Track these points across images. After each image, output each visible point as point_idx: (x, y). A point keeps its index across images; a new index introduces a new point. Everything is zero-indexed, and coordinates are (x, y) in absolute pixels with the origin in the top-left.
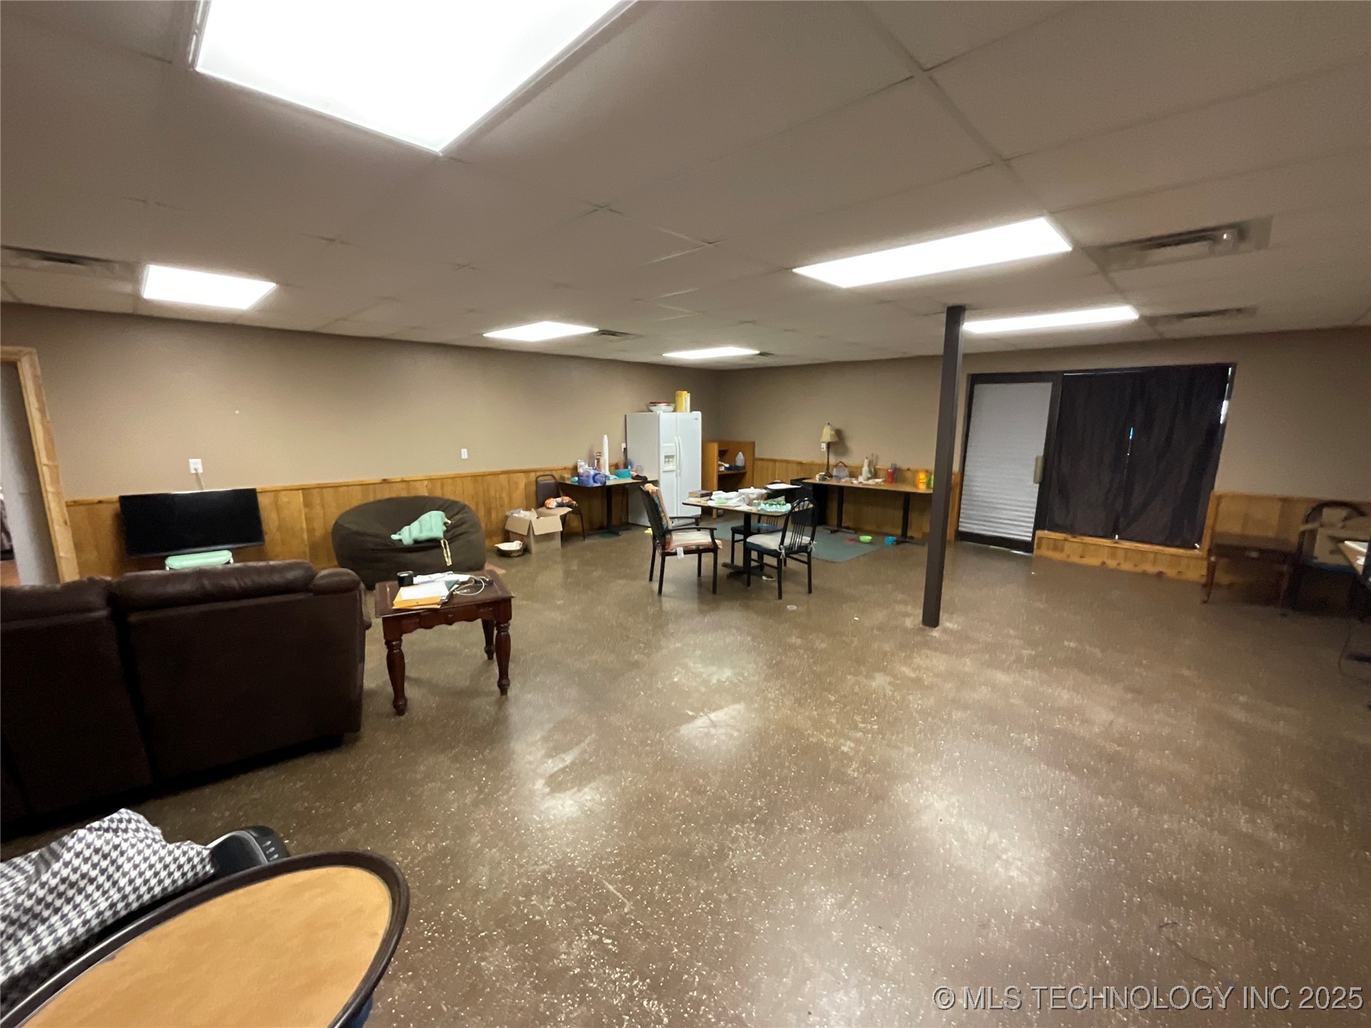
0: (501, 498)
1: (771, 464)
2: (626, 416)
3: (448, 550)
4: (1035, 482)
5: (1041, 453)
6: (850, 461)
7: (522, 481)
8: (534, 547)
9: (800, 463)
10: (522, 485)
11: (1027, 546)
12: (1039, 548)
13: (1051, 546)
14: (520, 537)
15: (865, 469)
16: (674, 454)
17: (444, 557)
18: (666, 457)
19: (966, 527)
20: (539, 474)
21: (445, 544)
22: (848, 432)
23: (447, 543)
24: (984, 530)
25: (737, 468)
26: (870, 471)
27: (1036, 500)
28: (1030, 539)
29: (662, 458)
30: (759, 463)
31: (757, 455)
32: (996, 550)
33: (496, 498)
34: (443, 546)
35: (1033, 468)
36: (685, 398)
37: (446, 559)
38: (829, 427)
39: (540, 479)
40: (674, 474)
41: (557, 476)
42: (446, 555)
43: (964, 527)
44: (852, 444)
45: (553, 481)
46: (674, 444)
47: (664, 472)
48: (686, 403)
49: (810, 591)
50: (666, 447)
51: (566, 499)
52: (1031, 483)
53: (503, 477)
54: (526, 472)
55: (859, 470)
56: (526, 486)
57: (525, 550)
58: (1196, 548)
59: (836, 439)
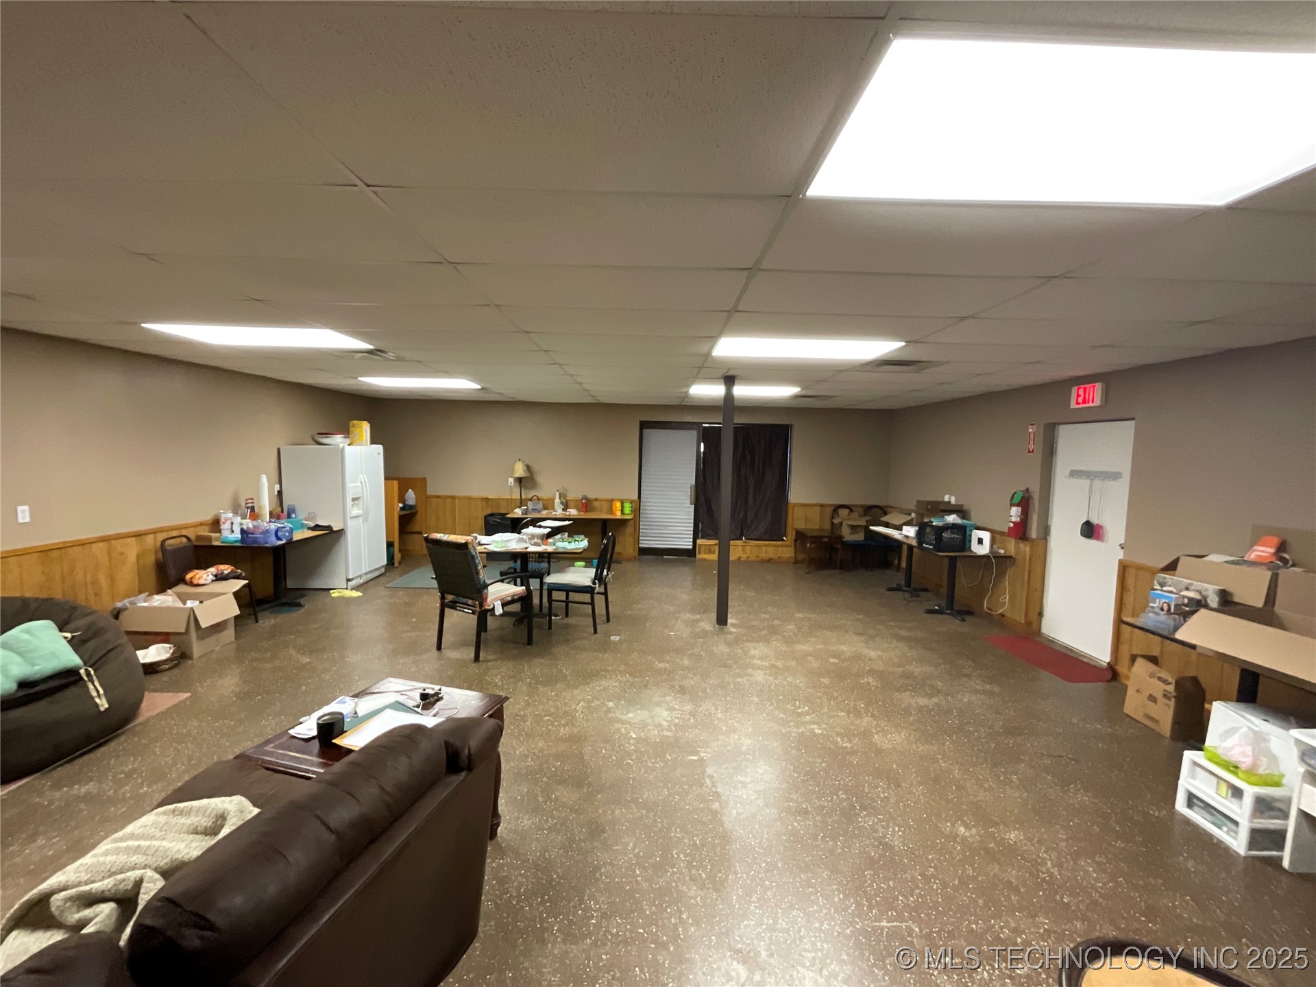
0: (95, 582)
1: (448, 501)
2: (279, 450)
3: (97, 683)
4: (691, 504)
5: (693, 482)
6: (543, 494)
7: (132, 550)
8: (197, 649)
9: (487, 499)
10: (132, 557)
11: (691, 553)
12: (699, 553)
13: (707, 551)
14: (163, 637)
15: (557, 501)
16: (360, 495)
17: (92, 698)
18: (354, 500)
19: (646, 543)
20: (164, 536)
21: (88, 674)
22: (536, 468)
23: (92, 672)
24: (657, 544)
25: (411, 507)
26: (562, 503)
27: (693, 517)
28: (691, 547)
29: (349, 502)
30: (434, 500)
31: (430, 492)
32: (668, 559)
33: (86, 584)
34: (86, 678)
35: (689, 494)
36: (365, 428)
37: (97, 700)
38: (521, 463)
39: (168, 542)
40: (361, 520)
41: (192, 537)
42: (94, 694)
43: (643, 544)
44: (540, 479)
45: (189, 544)
46: (359, 484)
47: (351, 518)
48: (366, 436)
49: (608, 620)
50: (352, 488)
51: (226, 569)
52: (689, 505)
53: (99, 549)
54: (139, 535)
55: (550, 502)
56: (138, 557)
57: (181, 656)
58: (784, 540)
59: (527, 475)
